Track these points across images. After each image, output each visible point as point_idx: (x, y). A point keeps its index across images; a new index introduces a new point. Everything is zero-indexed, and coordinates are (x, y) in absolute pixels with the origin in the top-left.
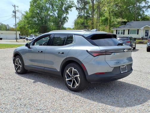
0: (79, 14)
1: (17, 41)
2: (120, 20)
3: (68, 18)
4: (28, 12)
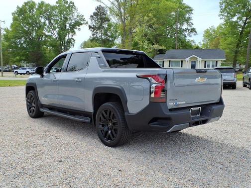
0: (93, 35)
1: (2, 76)
2: (156, 46)
3: (74, 41)
4: (9, 29)
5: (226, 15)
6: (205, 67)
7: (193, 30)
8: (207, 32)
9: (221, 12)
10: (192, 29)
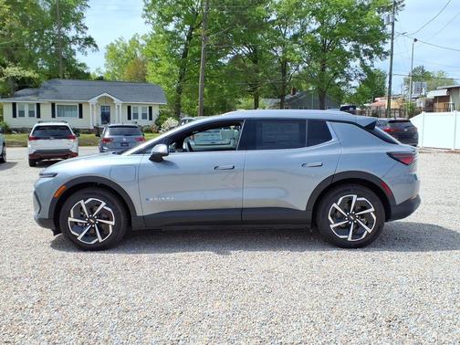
5: (155, 16)
6: (129, 118)
7: (89, 41)
8: (111, 48)
9: (146, 11)
10: (87, 39)
